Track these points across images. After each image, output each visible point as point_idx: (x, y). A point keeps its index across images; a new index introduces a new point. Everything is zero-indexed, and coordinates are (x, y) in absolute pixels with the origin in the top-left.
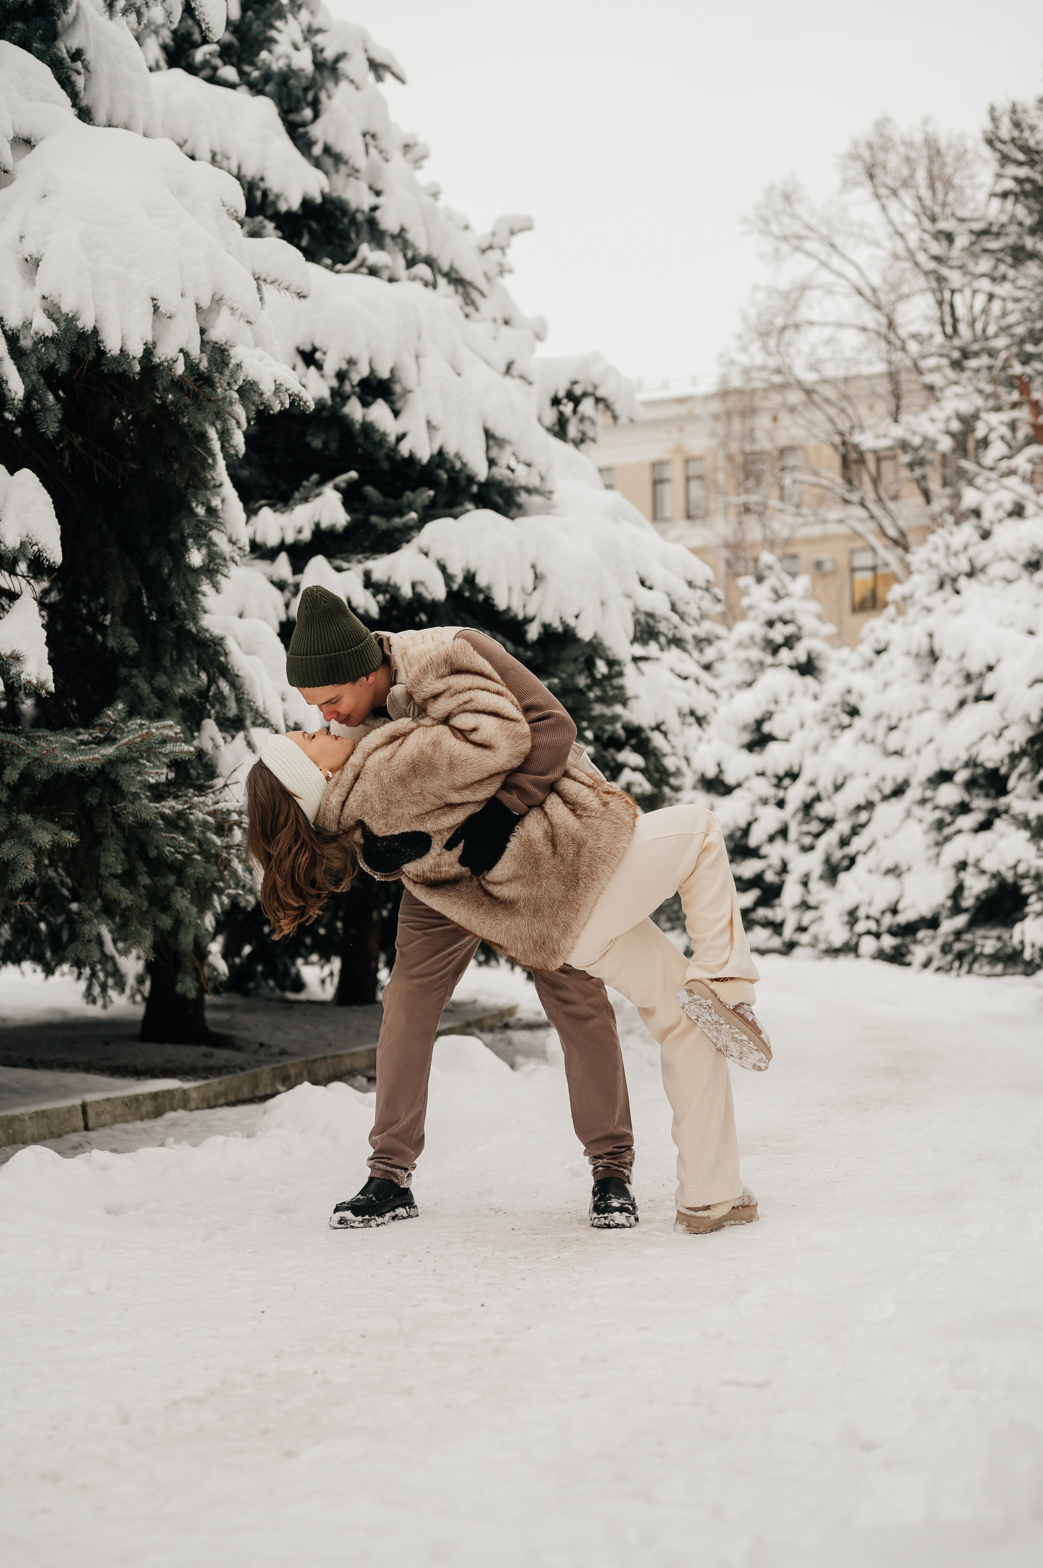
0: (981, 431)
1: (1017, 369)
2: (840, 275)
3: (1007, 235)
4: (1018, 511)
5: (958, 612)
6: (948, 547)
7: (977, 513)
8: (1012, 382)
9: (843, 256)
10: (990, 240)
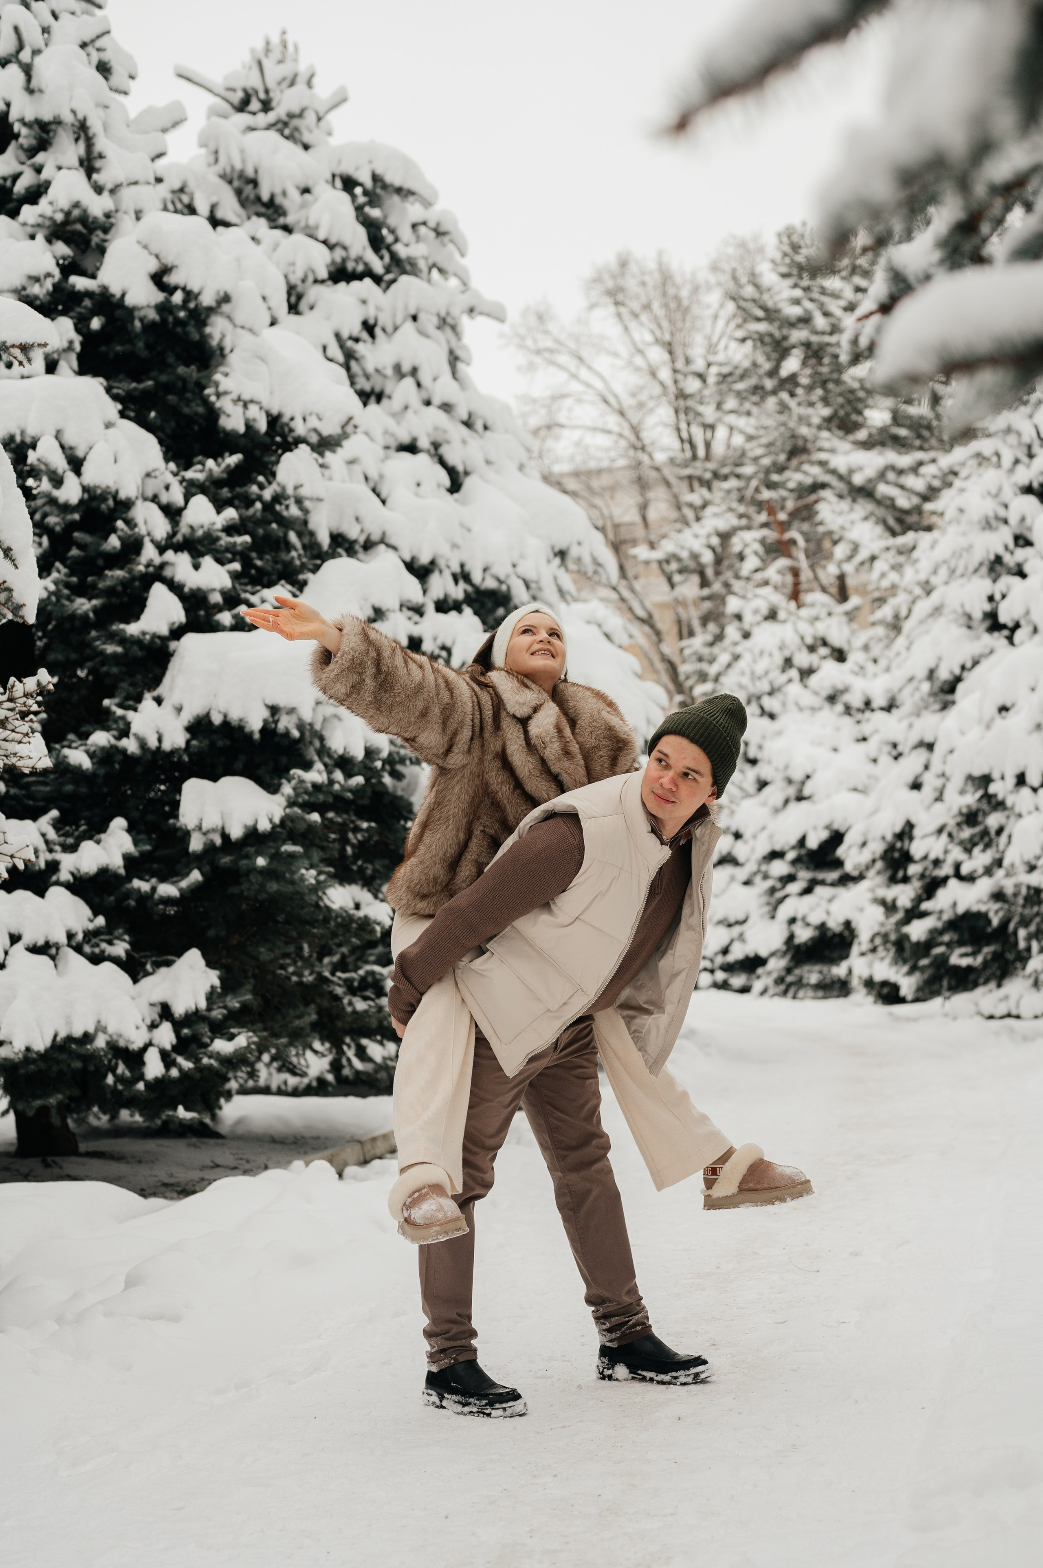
0: (736, 544)
1: (766, 494)
2: (588, 385)
3: (749, 377)
4: (772, 615)
5: (779, 733)
6: (753, 673)
7: (739, 617)
8: (760, 505)
9: (590, 368)
10: (735, 382)
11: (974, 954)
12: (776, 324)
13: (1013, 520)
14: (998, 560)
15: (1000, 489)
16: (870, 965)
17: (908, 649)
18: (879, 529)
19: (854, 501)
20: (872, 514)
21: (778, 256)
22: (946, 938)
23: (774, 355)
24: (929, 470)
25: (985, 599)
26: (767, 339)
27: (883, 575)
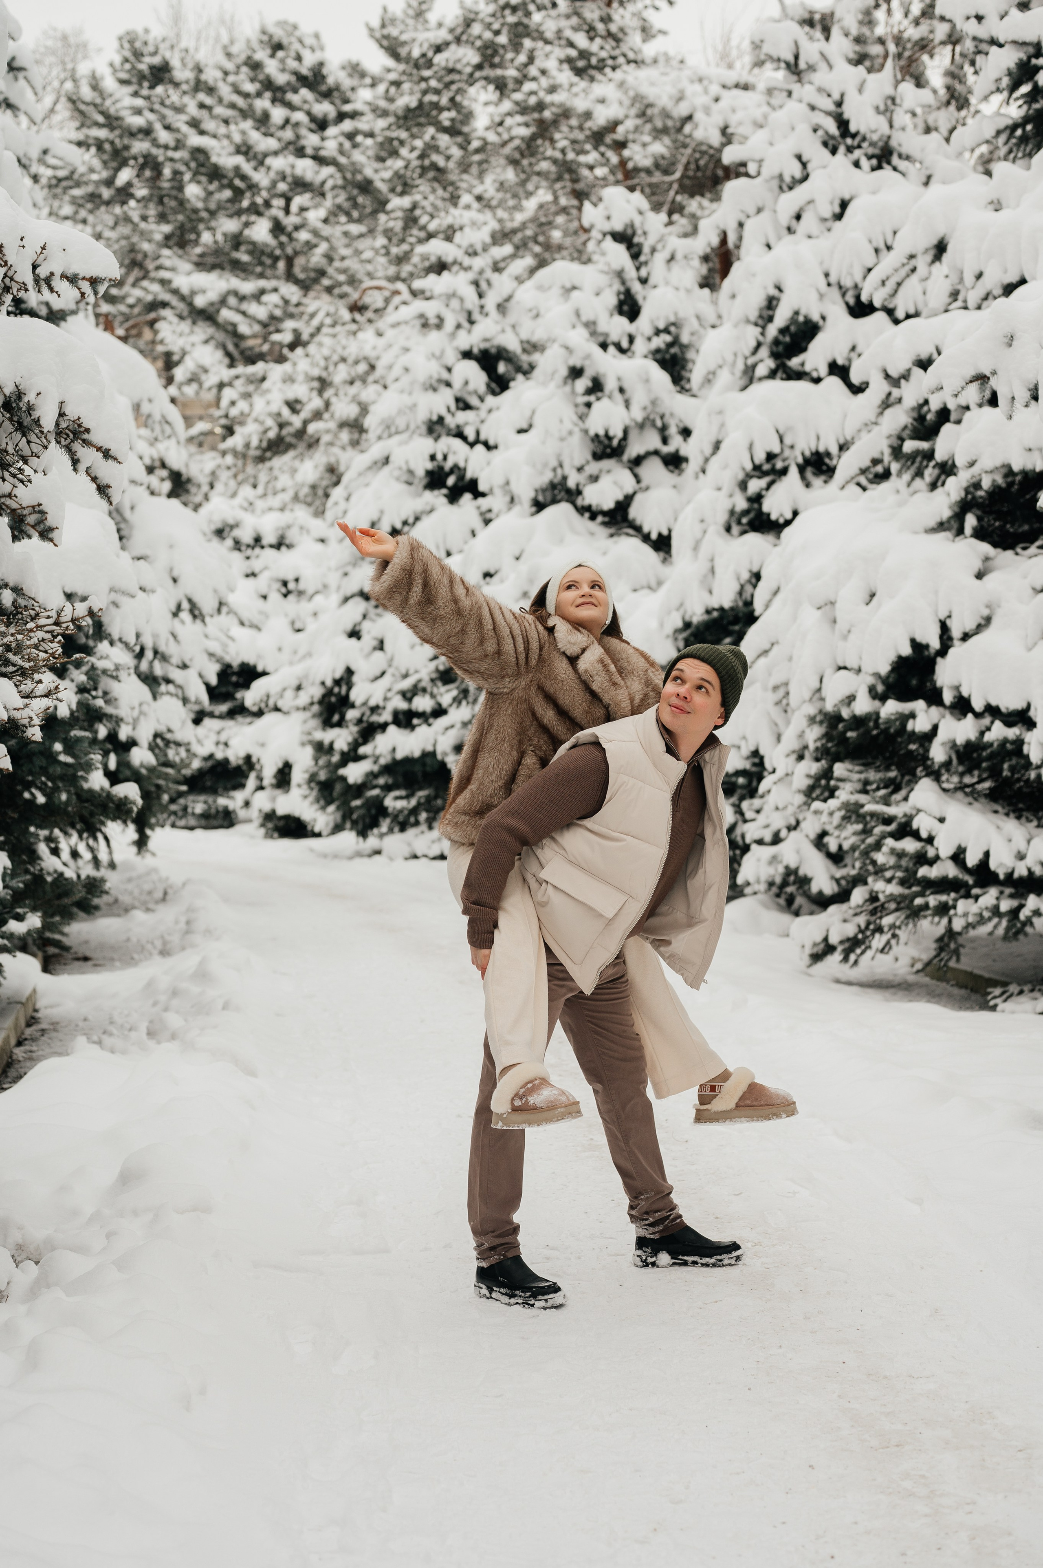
3: (86, 183)
10: (71, 188)
11: (407, 797)
12: (117, 132)
13: (457, 383)
14: (441, 420)
15: (443, 352)
16: (273, 800)
17: (348, 499)
18: (219, 354)
19: (194, 323)
20: (212, 338)
21: (117, 60)
22: (381, 781)
23: (114, 164)
24: (272, 299)
25: (427, 457)
26: (107, 146)
27: (233, 403)
